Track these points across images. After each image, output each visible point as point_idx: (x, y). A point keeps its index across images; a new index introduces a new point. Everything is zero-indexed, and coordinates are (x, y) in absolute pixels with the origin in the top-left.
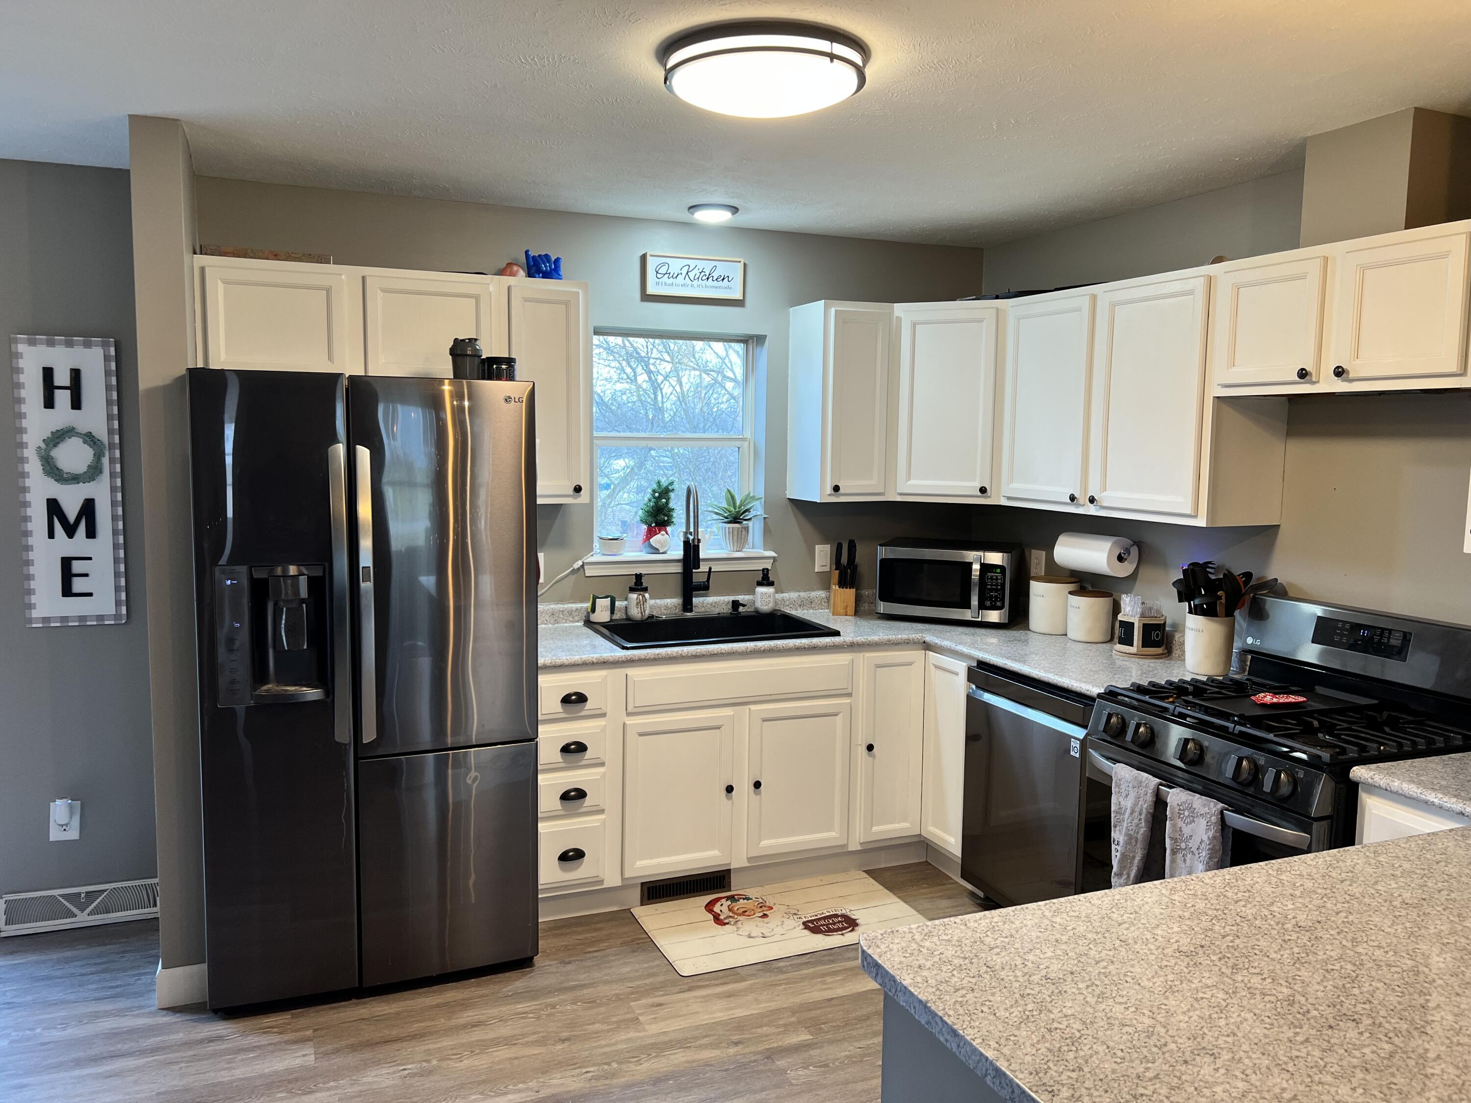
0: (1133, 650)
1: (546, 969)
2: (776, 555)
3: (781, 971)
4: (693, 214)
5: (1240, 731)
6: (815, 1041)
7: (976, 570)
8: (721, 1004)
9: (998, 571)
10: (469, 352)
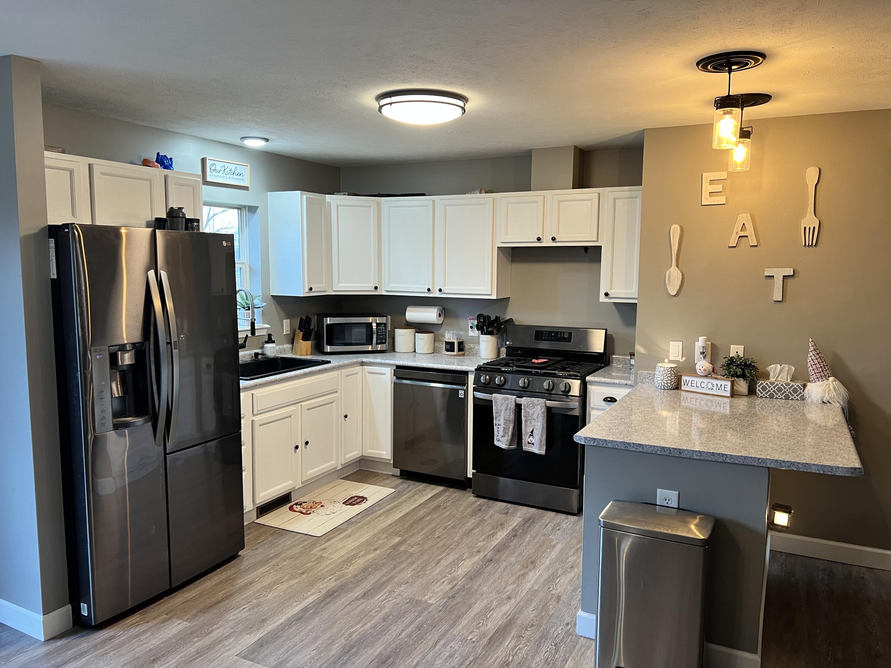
0: (455, 353)
1: (249, 555)
2: (270, 326)
3: (356, 522)
4: (243, 141)
5: (544, 372)
6: (403, 539)
7: (374, 326)
8: (350, 540)
9: (383, 326)
10: (181, 216)
